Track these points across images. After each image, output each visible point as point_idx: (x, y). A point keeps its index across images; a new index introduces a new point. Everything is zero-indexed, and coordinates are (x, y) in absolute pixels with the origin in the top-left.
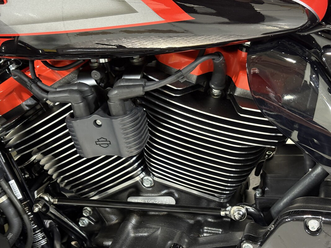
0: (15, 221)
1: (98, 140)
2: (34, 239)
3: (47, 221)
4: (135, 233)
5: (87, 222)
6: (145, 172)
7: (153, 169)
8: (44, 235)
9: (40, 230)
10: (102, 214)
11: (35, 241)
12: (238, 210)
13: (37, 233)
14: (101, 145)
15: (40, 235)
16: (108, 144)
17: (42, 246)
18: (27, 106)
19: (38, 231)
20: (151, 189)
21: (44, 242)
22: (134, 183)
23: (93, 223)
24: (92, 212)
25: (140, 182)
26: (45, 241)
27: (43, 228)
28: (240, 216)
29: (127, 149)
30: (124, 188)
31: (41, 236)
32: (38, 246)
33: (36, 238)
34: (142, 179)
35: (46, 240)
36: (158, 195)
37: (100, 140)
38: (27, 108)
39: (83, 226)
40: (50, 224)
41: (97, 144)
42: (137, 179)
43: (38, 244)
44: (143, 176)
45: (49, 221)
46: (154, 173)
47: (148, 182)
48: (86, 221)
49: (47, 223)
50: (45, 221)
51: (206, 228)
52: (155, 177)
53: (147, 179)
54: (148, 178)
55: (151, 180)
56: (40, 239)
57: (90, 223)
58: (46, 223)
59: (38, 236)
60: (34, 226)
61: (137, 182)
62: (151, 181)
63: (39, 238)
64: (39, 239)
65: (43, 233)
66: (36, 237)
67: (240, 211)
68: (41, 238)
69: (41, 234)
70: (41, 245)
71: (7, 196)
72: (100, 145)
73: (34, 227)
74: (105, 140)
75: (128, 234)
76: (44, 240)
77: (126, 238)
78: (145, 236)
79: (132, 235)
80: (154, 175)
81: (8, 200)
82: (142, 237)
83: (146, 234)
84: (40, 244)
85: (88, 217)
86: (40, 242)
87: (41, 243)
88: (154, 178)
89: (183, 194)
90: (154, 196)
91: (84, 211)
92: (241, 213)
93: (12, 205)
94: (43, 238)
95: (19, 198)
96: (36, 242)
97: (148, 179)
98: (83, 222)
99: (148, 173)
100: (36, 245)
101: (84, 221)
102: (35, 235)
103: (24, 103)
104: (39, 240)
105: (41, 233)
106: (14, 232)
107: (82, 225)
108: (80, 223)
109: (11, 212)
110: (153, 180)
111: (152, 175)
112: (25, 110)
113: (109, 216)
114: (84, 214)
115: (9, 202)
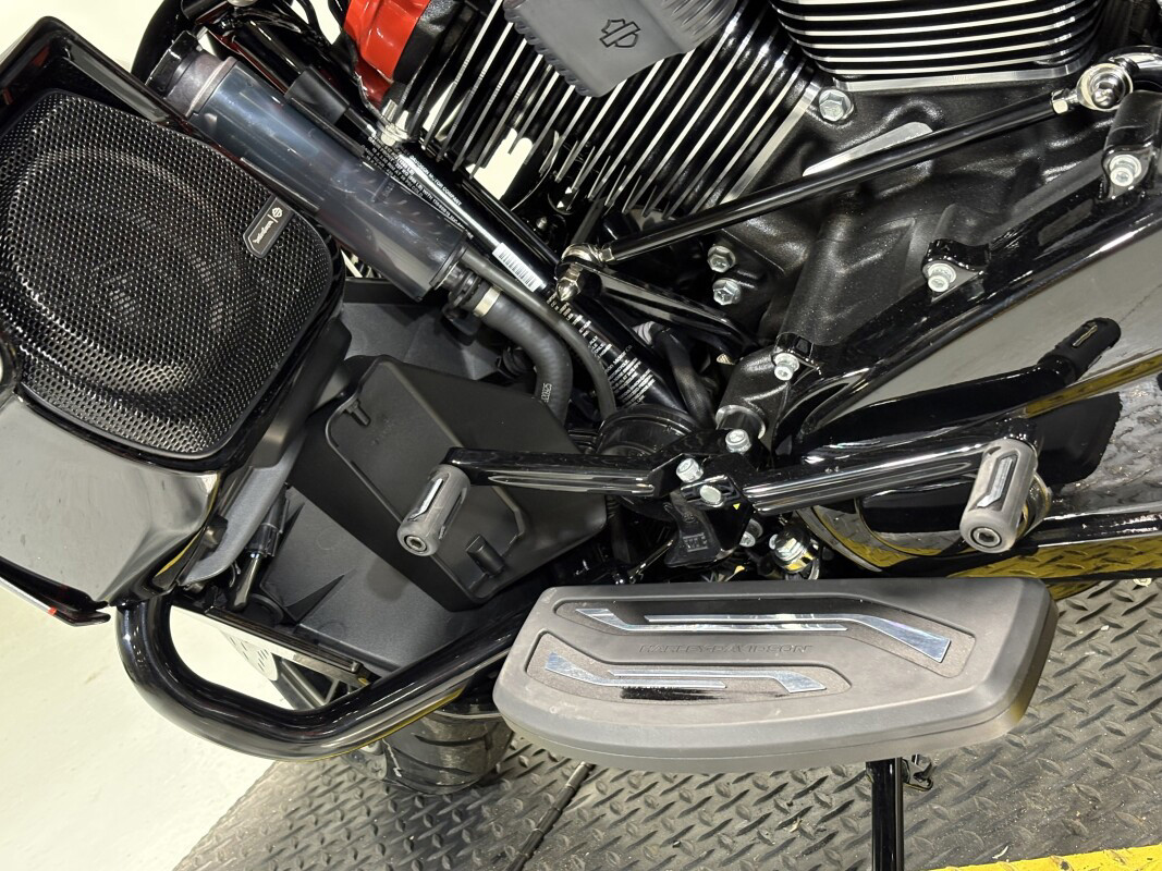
0: (545, 348)
1: (603, 31)
2: (618, 382)
3: (641, 327)
4: (847, 263)
5: (736, 289)
6: (815, 81)
7: (828, 59)
8: (639, 363)
9: (624, 353)
10: (761, 250)
11: (622, 387)
12: (1102, 78)
13: (620, 363)
14: (620, 43)
15: (630, 367)
16: (632, 33)
17: (644, 394)
18: (434, 22)
19: (621, 357)
20: (850, 124)
21: (645, 381)
22: (797, 125)
23: (752, 287)
24: (734, 258)
25: (814, 115)
26: (648, 379)
27: (630, 347)
28: (1109, 91)
29: (684, 25)
30: (780, 152)
31: (633, 370)
32: (637, 396)
33: (621, 378)
34: (816, 102)
35: (650, 376)
36: (878, 131)
37: (609, 30)
38: (438, 29)
39: (729, 303)
40: (652, 331)
41: (607, 46)
42: (801, 109)
43: (634, 392)
44: (815, 93)
45: (648, 326)
46: (838, 72)
47: (832, 106)
48: (731, 286)
49: (644, 332)
50: (635, 329)
51: (1047, 172)
52: (847, 83)
53: (828, 99)
54: (830, 95)
55: (843, 95)
56: (633, 376)
57: (744, 290)
58: (640, 335)
59: (625, 371)
60: (604, 348)
61: (805, 117)
62: (839, 99)
63: (629, 374)
64: (628, 377)
65: (636, 360)
66: (621, 374)
67: (1108, 76)
68: (636, 374)
69: (632, 363)
70: (643, 391)
71: (496, 290)
72: (617, 46)
73: (605, 351)
74: (621, 24)
75: (830, 275)
76: (644, 376)
77: (826, 286)
78: (876, 260)
79: (842, 271)
80: (842, 79)
81: (503, 299)
82: (871, 265)
83: (878, 256)
84: (637, 390)
85: (729, 274)
86: (635, 385)
87: (640, 386)
88: (846, 88)
89: (948, 100)
90: (867, 140)
91: (711, 261)
92: (1113, 82)
93: (518, 310)
94: (641, 370)
95: (533, 289)
96: (626, 388)
97: (830, 97)
98: (723, 292)
99: (826, 81)
100: (631, 396)
101: (725, 289)
102: (617, 371)
103: (425, 18)
104: (631, 379)
105: (631, 360)
106: (555, 377)
107: (725, 300)
108: (717, 299)
109: (522, 327)
110: (847, 93)
111: (837, 81)
112: (434, 35)
113: (780, 249)
114: (713, 268)
115: (509, 302)
